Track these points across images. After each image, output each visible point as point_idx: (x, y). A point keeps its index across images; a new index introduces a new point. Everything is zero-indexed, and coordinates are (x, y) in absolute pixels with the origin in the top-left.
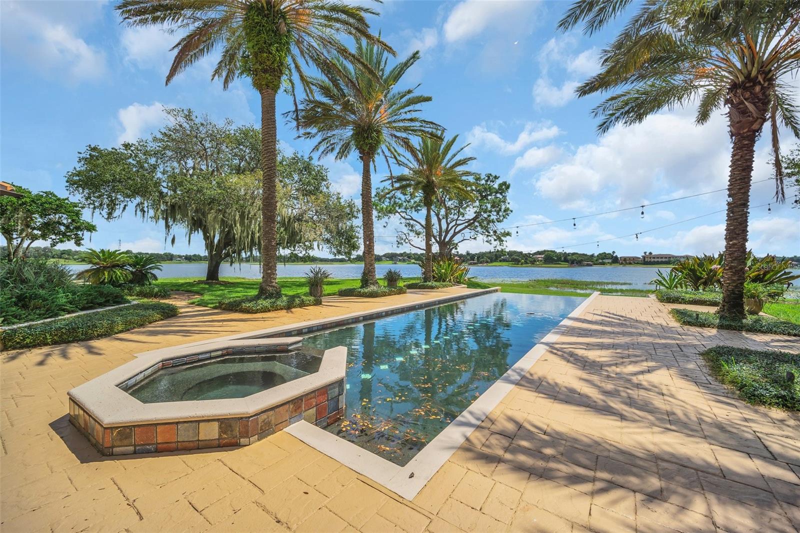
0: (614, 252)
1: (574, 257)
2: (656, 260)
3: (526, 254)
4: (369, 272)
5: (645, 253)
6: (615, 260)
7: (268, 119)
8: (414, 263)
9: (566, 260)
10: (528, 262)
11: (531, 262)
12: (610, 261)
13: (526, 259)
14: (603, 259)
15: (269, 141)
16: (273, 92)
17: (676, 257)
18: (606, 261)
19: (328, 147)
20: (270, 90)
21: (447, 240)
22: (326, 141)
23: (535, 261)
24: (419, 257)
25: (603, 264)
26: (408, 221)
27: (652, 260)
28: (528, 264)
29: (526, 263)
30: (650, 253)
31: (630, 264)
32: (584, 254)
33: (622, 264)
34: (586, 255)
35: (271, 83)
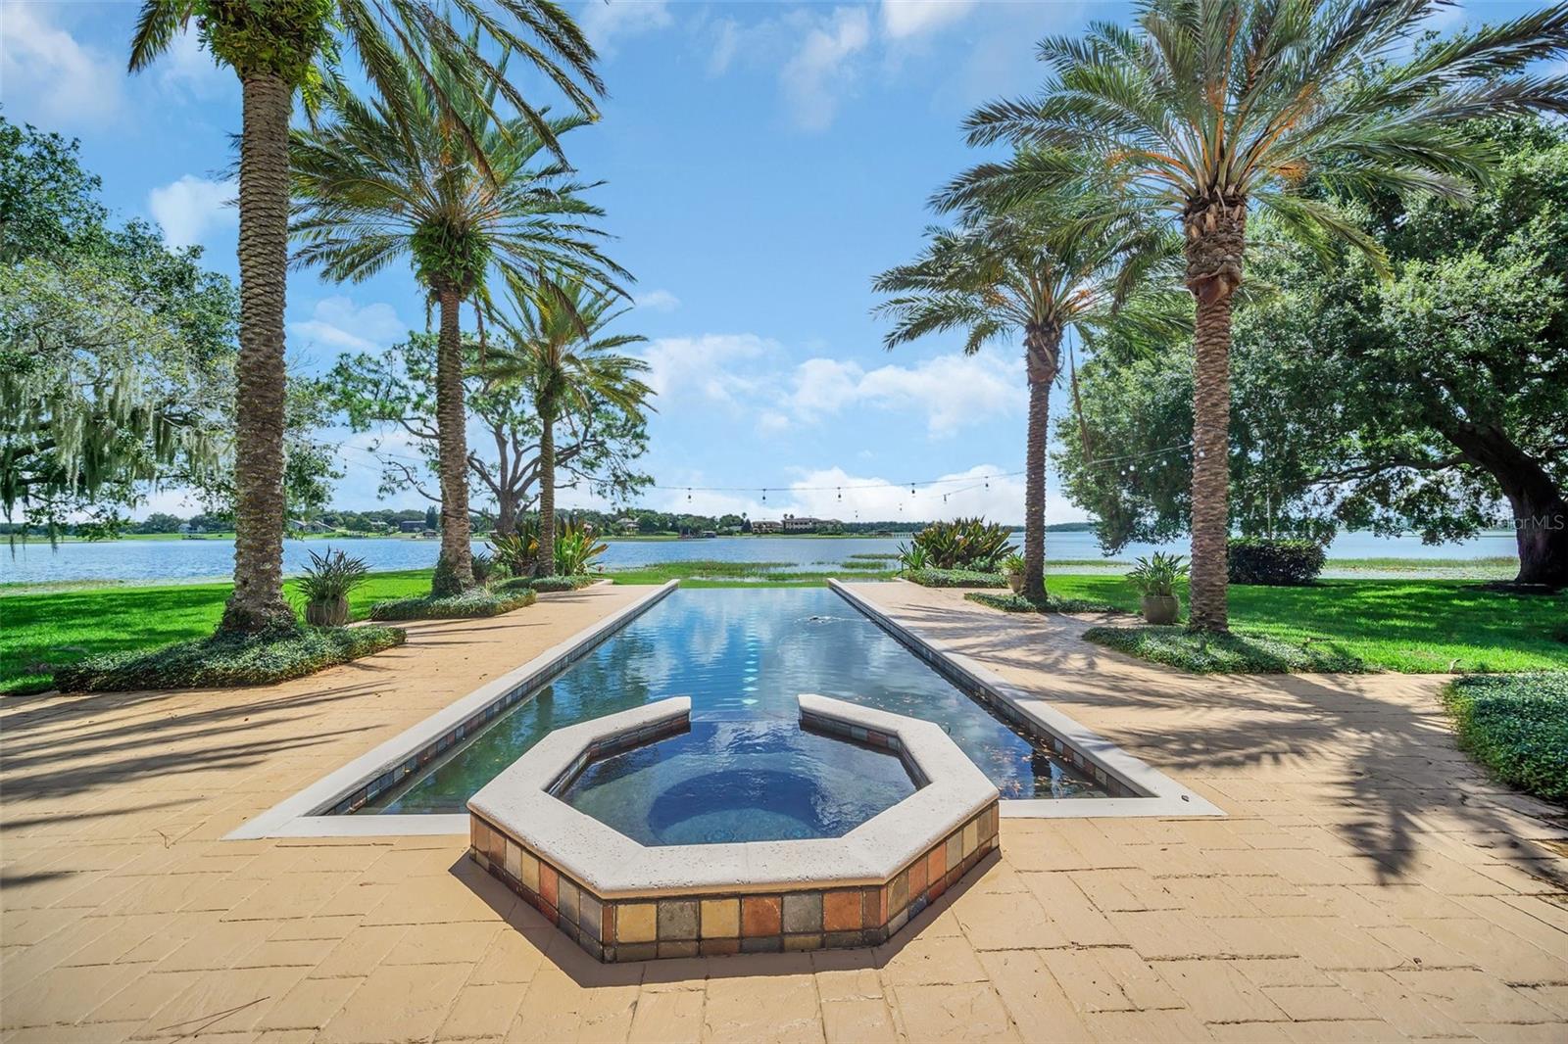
0: (744, 514)
1: (688, 522)
2: (799, 527)
3: (606, 516)
4: (459, 559)
5: (786, 515)
6: (746, 527)
7: (271, 155)
8: (345, 536)
9: (674, 528)
10: (610, 531)
11: (616, 531)
12: (739, 528)
13: (607, 525)
14: (729, 525)
15: (273, 213)
16: (286, 88)
17: (822, 522)
18: (734, 528)
19: (317, 246)
20: (281, 81)
21: (517, 487)
22: (315, 230)
23: (623, 529)
24: (360, 520)
25: (730, 533)
26: (427, 441)
27: (795, 526)
28: (610, 534)
29: (607, 533)
30: (792, 516)
31: (767, 533)
32: (701, 518)
33: (756, 533)
34: (704, 519)
35: (288, 63)
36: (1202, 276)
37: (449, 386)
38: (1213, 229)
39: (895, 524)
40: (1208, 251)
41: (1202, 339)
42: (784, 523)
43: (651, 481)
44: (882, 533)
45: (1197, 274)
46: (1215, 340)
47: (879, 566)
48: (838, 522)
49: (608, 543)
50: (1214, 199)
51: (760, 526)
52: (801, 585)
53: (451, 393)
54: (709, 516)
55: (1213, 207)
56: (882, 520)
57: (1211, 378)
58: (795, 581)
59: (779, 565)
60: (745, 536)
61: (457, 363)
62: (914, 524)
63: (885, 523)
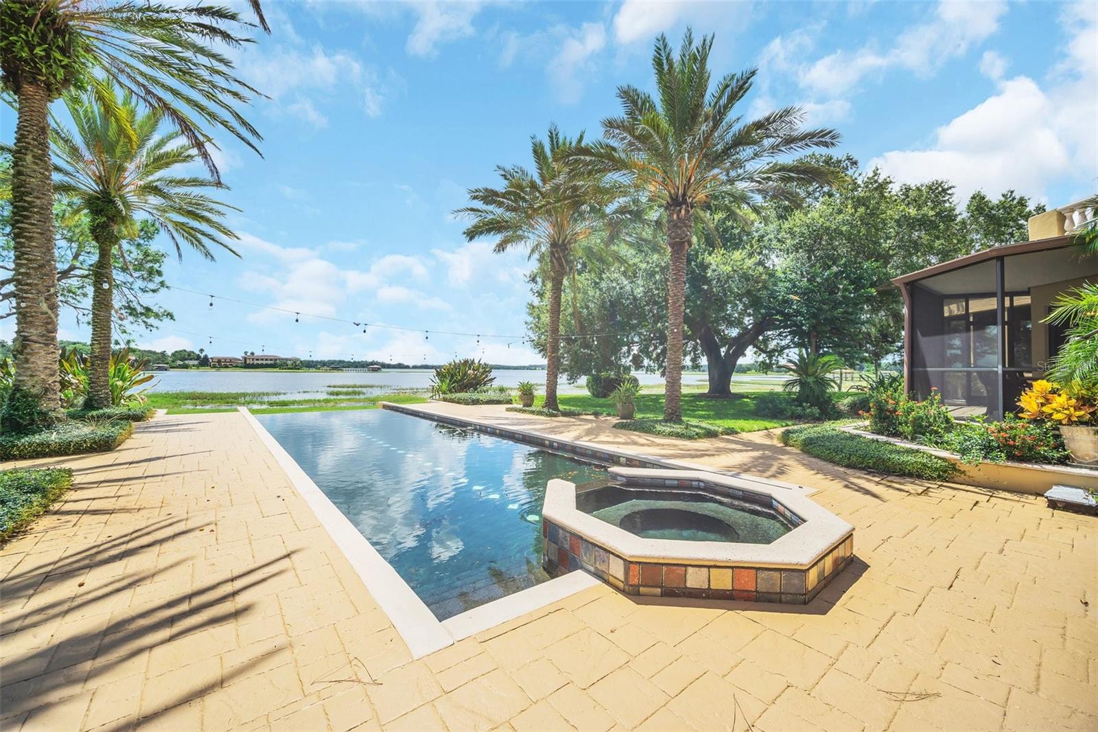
36: (677, 240)
37: (35, 194)
38: (683, 217)
39: (344, 362)
40: (680, 228)
41: (675, 272)
42: (245, 359)
43: (170, 316)
44: (334, 369)
45: (674, 238)
46: (681, 273)
47: (359, 393)
48: (298, 359)
49: (155, 375)
50: (684, 201)
51: (219, 361)
52: (304, 410)
53: (38, 202)
54: (159, 350)
55: (684, 206)
56: (332, 359)
57: (679, 292)
58: (296, 407)
59: (267, 394)
60: (202, 369)
61: (47, 170)
62: (359, 362)
63: (335, 361)
